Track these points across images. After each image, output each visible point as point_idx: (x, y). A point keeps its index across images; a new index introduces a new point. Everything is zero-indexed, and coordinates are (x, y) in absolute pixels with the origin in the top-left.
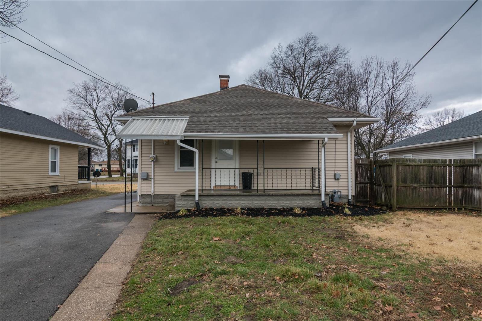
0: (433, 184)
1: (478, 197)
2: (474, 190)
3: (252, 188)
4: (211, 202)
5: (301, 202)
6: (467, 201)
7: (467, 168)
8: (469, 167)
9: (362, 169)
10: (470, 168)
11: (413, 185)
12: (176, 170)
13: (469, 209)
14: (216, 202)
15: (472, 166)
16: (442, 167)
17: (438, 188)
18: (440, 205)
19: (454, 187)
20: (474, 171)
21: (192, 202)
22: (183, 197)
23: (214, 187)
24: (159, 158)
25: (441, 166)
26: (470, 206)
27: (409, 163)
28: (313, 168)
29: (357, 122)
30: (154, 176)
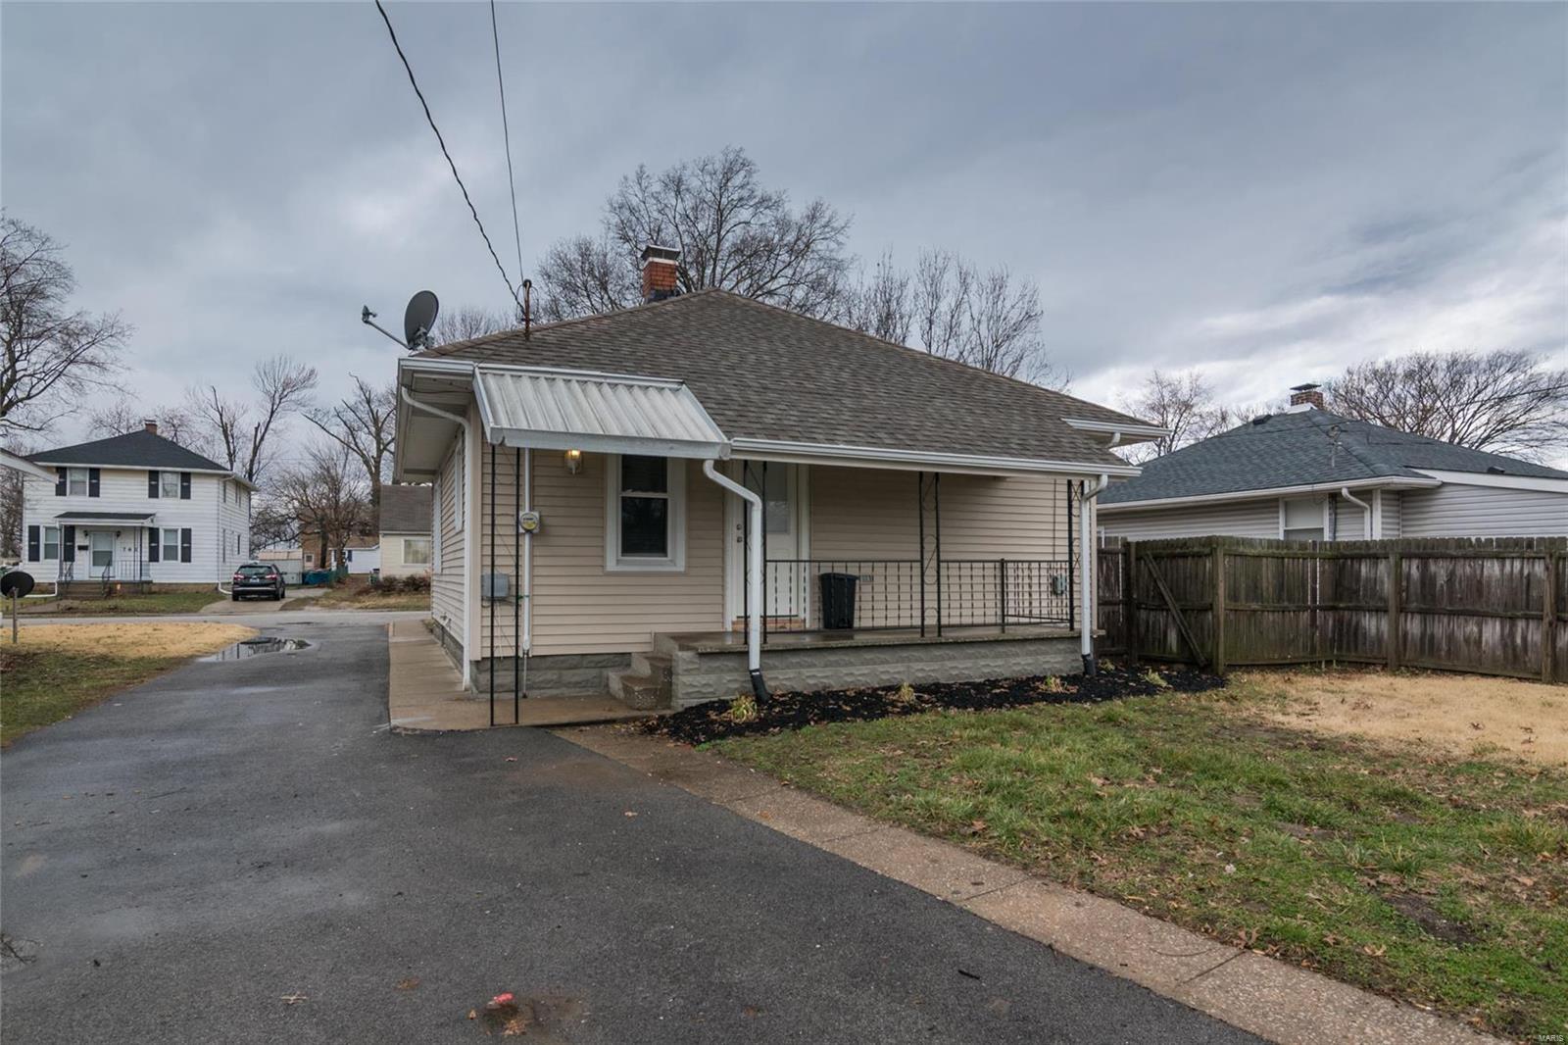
0: (1286, 604)
1: (1373, 631)
2: (1365, 616)
3: (856, 624)
4: (791, 673)
5: (1030, 660)
6: (1345, 642)
7: (1344, 564)
8: (1349, 562)
9: (1108, 566)
10: (1352, 562)
11: (1249, 607)
12: (611, 565)
13: (1350, 662)
14: (806, 672)
15: (1360, 558)
16: (1301, 560)
17: (1294, 611)
18: (1296, 655)
19: (1322, 609)
20: (1364, 569)
21: (735, 676)
22: (705, 659)
23: (733, 623)
24: (548, 521)
25: (1299, 558)
26: (1353, 654)
27: (1241, 549)
28: (1003, 562)
29: (1122, 434)
30: (532, 586)
